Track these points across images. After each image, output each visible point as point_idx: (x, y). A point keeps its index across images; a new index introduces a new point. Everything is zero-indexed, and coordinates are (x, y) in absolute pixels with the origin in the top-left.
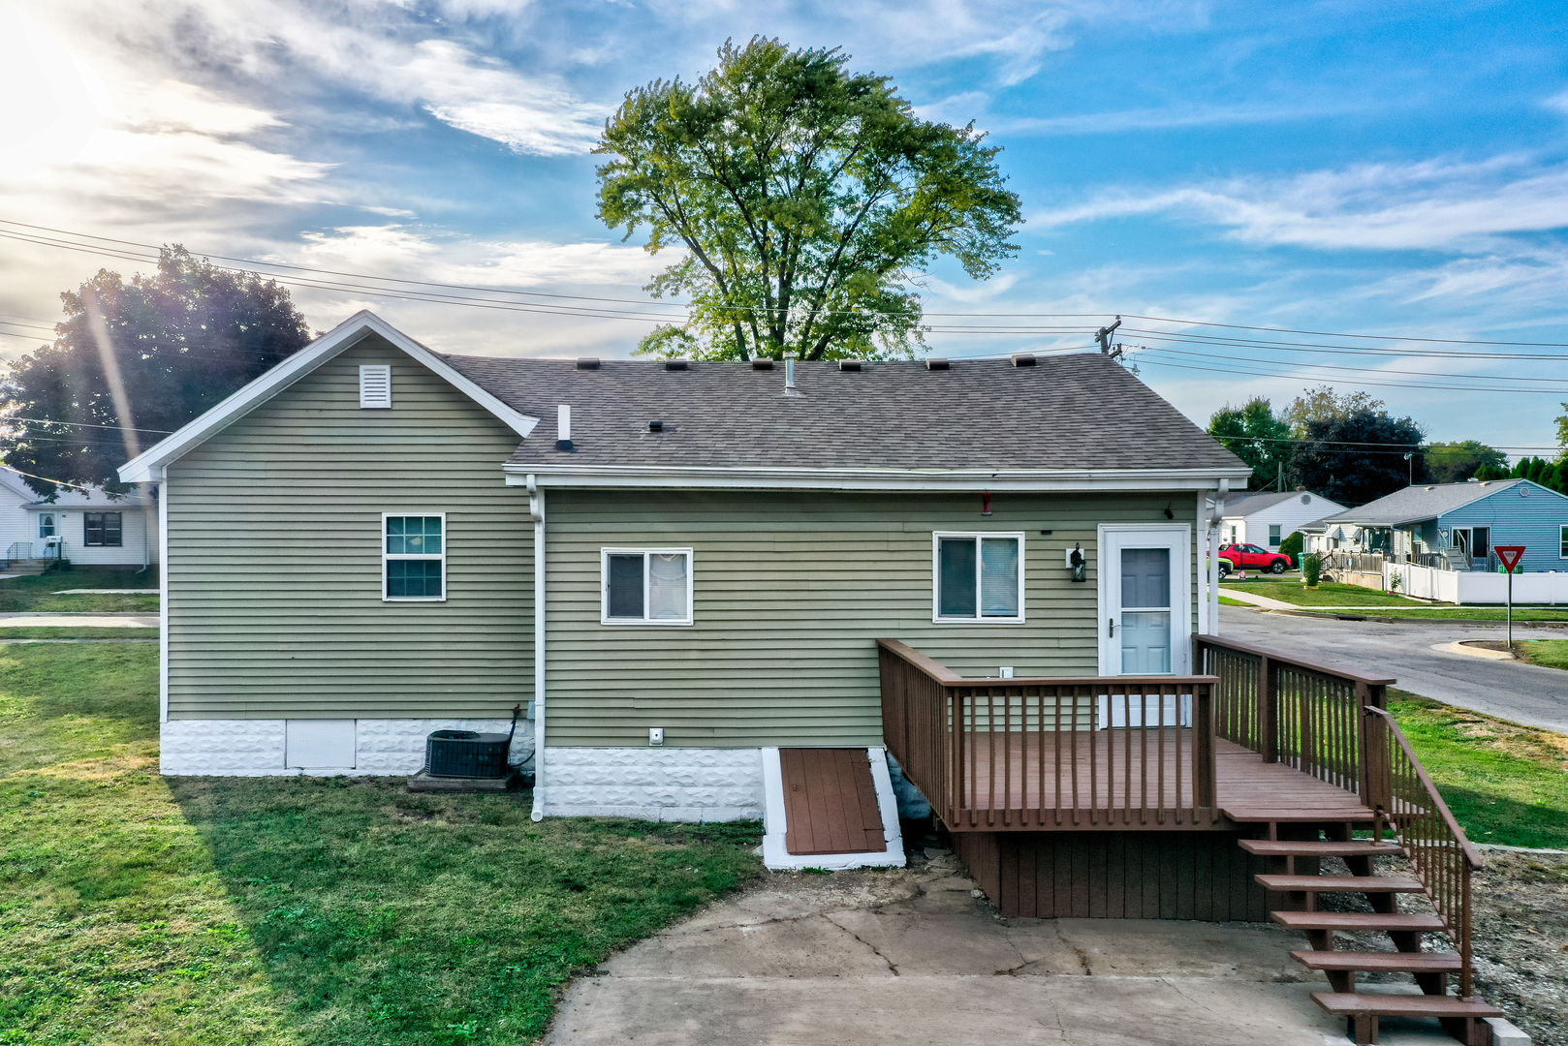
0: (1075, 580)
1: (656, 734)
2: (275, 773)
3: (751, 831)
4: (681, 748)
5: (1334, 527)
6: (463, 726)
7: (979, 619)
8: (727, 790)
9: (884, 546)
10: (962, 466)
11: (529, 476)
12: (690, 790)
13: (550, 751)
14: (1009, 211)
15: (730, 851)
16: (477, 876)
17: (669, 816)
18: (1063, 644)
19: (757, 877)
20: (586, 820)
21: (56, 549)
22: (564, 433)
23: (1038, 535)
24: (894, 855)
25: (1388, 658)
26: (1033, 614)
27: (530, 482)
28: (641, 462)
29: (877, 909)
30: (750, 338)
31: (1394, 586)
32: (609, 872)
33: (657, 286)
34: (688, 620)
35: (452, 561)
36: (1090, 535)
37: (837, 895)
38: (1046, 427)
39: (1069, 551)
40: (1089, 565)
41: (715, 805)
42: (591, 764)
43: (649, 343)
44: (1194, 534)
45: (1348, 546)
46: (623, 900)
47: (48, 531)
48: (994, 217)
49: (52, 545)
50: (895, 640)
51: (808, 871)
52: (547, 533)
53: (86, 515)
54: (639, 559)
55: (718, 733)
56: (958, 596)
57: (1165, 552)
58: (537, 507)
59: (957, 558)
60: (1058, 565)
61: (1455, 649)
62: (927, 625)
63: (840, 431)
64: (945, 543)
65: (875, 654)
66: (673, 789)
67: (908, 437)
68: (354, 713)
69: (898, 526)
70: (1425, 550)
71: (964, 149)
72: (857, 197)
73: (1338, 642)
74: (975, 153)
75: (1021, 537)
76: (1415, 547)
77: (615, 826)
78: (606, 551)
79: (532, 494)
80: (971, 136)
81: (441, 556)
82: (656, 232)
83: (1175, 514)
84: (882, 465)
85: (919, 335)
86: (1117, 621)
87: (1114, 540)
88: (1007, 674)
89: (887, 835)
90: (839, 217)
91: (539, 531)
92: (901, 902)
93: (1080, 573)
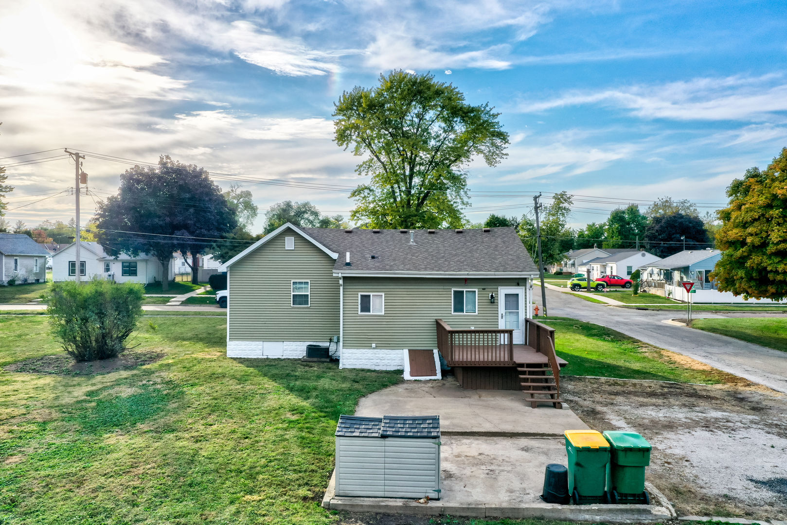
0: (491, 303)
1: (374, 345)
2: (260, 357)
3: (401, 372)
4: (381, 349)
5: (650, 268)
6: (315, 344)
7: (465, 313)
8: (394, 361)
9: (438, 293)
10: (459, 271)
11: (339, 274)
12: (383, 361)
13: (344, 350)
14: (504, 139)
15: (395, 376)
16: (331, 379)
17: (377, 368)
18: (488, 320)
19: (403, 381)
20: (354, 369)
21: (111, 277)
22: (348, 261)
23: (481, 290)
24: (439, 376)
25: (638, 325)
26: (480, 312)
27: (340, 275)
28: (370, 270)
29: (433, 387)
30: (397, 190)
31: (669, 295)
32: (364, 379)
33: (359, 169)
34: (383, 313)
35: (312, 295)
36: (496, 290)
37: (423, 385)
38: (487, 257)
39: (490, 294)
40: (496, 298)
41: (390, 365)
42: (355, 353)
43: (355, 192)
44: (526, 290)
45: (656, 277)
46: (369, 384)
47: (107, 269)
48: (498, 141)
49: (110, 276)
50: (440, 319)
51: (416, 380)
52: (343, 289)
53: (123, 263)
54: (369, 296)
55: (391, 345)
56: (459, 307)
57: (517, 295)
58: (341, 282)
59: (459, 296)
60: (487, 298)
61: (670, 322)
62: (450, 315)
63: (426, 258)
64: (455, 292)
65: (435, 323)
66: (378, 361)
67: (446, 260)
68: (282, 339)
69: (442, 287)
70: (685, 279)
71: (485, 114)
72: (440, 134)
73: (627, 319)
74: (490, 116)
75: (477, 290)
76: (682, 278)
77: (363, 370)
78: (360, 294)
79: (340, 278)
80: (488, 109)
81: (309, 293)
82: (357, 146)
83: (520, 284)
84: (437, 271)
85: (466, 192)
86: (504, 314)
87: (503, 291)
88: (473, 328)
89: (437, 372)
90: (432, 143)
91: (341, 288)
92: (439, 386)
93: (493, 300)
